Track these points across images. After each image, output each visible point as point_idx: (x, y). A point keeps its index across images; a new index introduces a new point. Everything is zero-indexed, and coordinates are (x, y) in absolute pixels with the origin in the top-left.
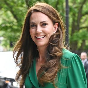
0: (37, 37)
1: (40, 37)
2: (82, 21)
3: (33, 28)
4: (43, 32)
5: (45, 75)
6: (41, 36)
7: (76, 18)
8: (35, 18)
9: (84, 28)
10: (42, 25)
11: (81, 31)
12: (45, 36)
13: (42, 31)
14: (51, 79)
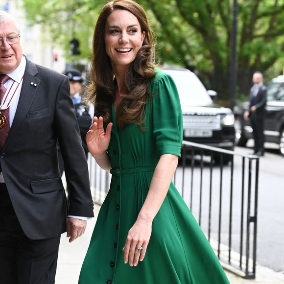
0: (119, 50)
1: (125, 50)
2: (257, 25)
3: (114, 35)
4: (131, 42)
5: (125, 111)
6: (126, 48)
7: (248, 22)
8: (119, 19)
9: (260, 36)
10: (130, 31)
11: (255, 41)
12: (131, 49)
13: (130, 40)
14: (136, 116)
